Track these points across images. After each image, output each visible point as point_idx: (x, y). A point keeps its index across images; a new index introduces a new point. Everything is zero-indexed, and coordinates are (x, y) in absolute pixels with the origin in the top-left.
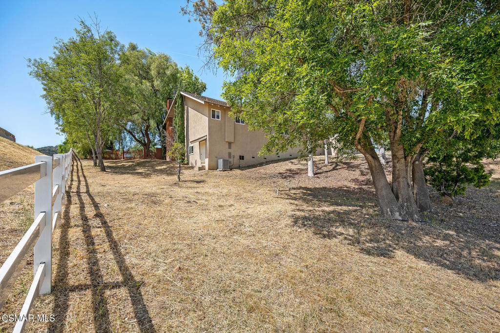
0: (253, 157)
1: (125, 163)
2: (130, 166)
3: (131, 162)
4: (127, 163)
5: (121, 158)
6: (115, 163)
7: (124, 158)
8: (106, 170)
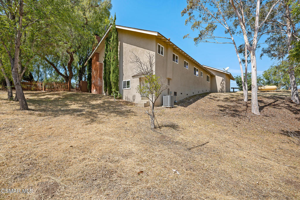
0: (181, 94)
1: (49, 96)
2: (56, 100)
3: (56, 94)
4: (51, 96)
5: (42, 89)
6: (36, 95)
7: (45, 90)
8: (29, 107)
